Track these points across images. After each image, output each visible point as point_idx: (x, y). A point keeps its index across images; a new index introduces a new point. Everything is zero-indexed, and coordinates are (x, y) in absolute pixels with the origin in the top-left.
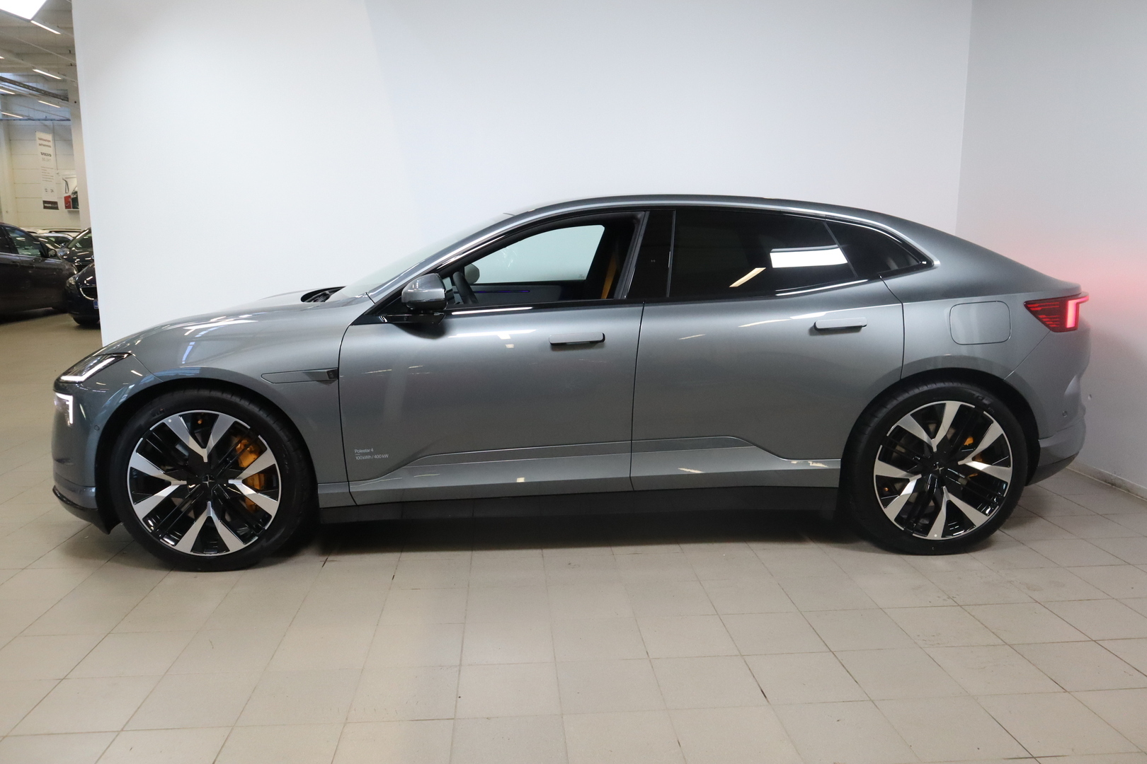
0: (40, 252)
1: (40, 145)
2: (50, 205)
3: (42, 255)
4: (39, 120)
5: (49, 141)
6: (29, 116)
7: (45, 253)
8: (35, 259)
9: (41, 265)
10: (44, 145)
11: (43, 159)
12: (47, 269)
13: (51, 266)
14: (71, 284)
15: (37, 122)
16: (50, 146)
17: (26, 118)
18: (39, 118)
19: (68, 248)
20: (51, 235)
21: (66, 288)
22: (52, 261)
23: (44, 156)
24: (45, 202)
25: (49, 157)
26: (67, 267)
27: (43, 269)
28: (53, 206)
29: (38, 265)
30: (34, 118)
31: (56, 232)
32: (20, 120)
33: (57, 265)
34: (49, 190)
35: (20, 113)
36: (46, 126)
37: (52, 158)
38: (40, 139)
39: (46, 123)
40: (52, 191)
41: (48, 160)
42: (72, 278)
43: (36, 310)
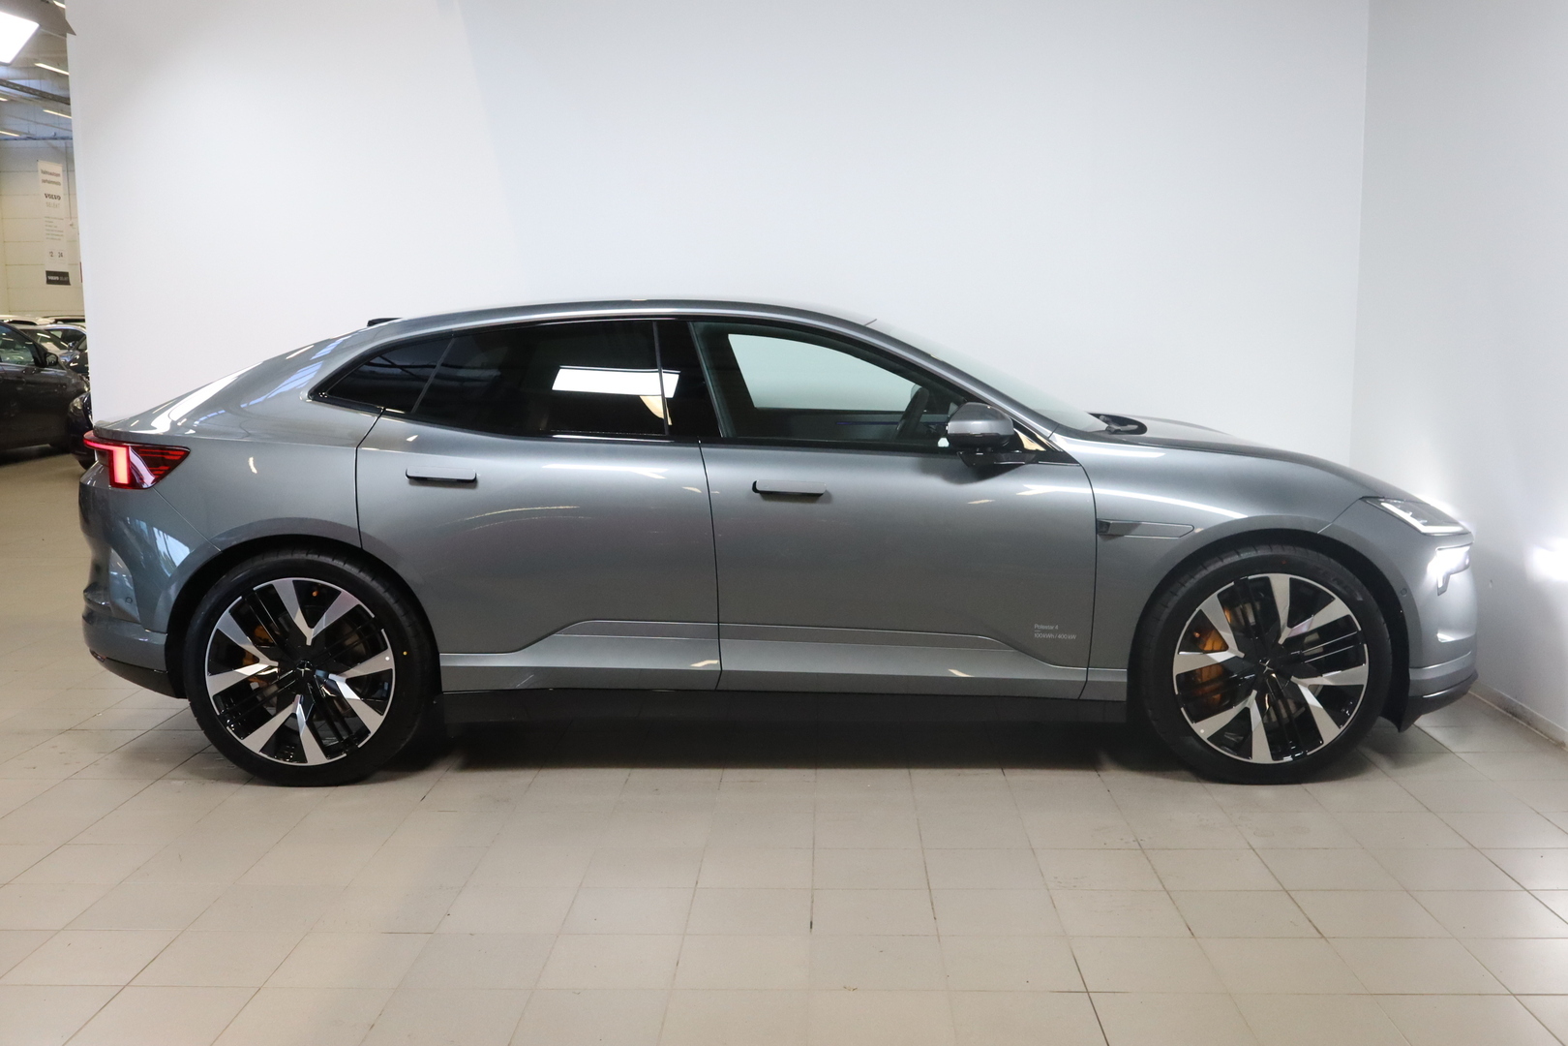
0: (34, 357)
1: (44, 181)
2: (57, 278)
3: (37, 363)
4: (44, 139)
5: (58, 175)
6: (29, 133)
7: (41, 358)
8: (26, 369)
9: (36, 378)
10: (50, 182)
11: (48, 205)
12: (45, 384)
13: (50, 380)
14: (75, 408)
15: (40, 143)
16: (58, 183)
17: (24, 136)
18: (45, 135)
19: (77, 349)
20: (55, 326)
21: (70, 415)
22: (51, 371)
23: (49, 200)
24: (49, 273)
25: (57, 201)
26: (73, 381)
27: (40, 384)
28: (62, 278)
29: (30, 378)
30: (38, 135)
31: (65, 321)
32: (15, 139)
33: (59, 378)
34: (56, 254)
35: (14, 128)
36: (55, 148)
37: (63, 202)
38: (44, 172)
39: (55, 143)
40: (61, 255)
41: (56, 206)
42: (78, 400)
43: (28, 448)
